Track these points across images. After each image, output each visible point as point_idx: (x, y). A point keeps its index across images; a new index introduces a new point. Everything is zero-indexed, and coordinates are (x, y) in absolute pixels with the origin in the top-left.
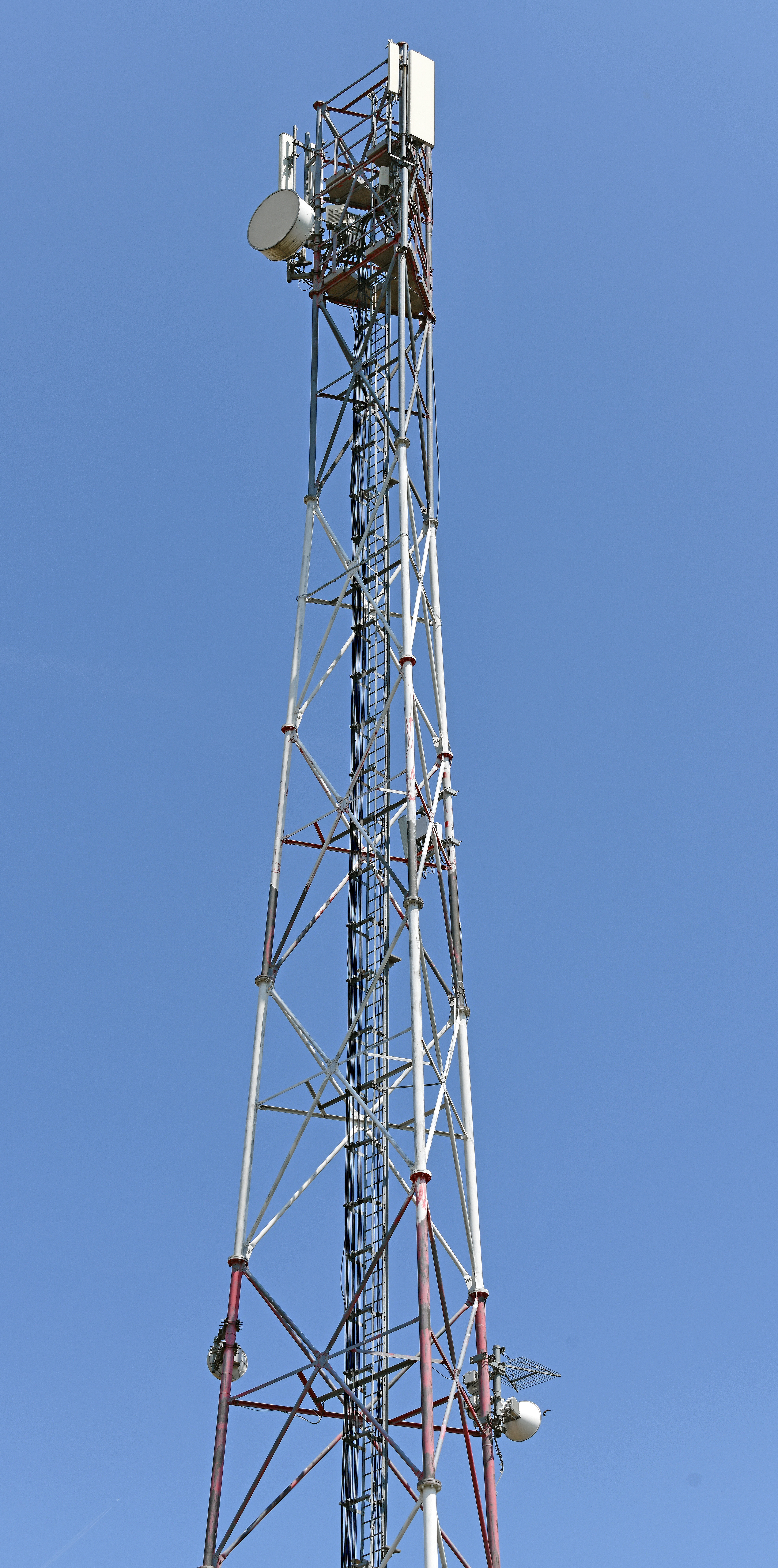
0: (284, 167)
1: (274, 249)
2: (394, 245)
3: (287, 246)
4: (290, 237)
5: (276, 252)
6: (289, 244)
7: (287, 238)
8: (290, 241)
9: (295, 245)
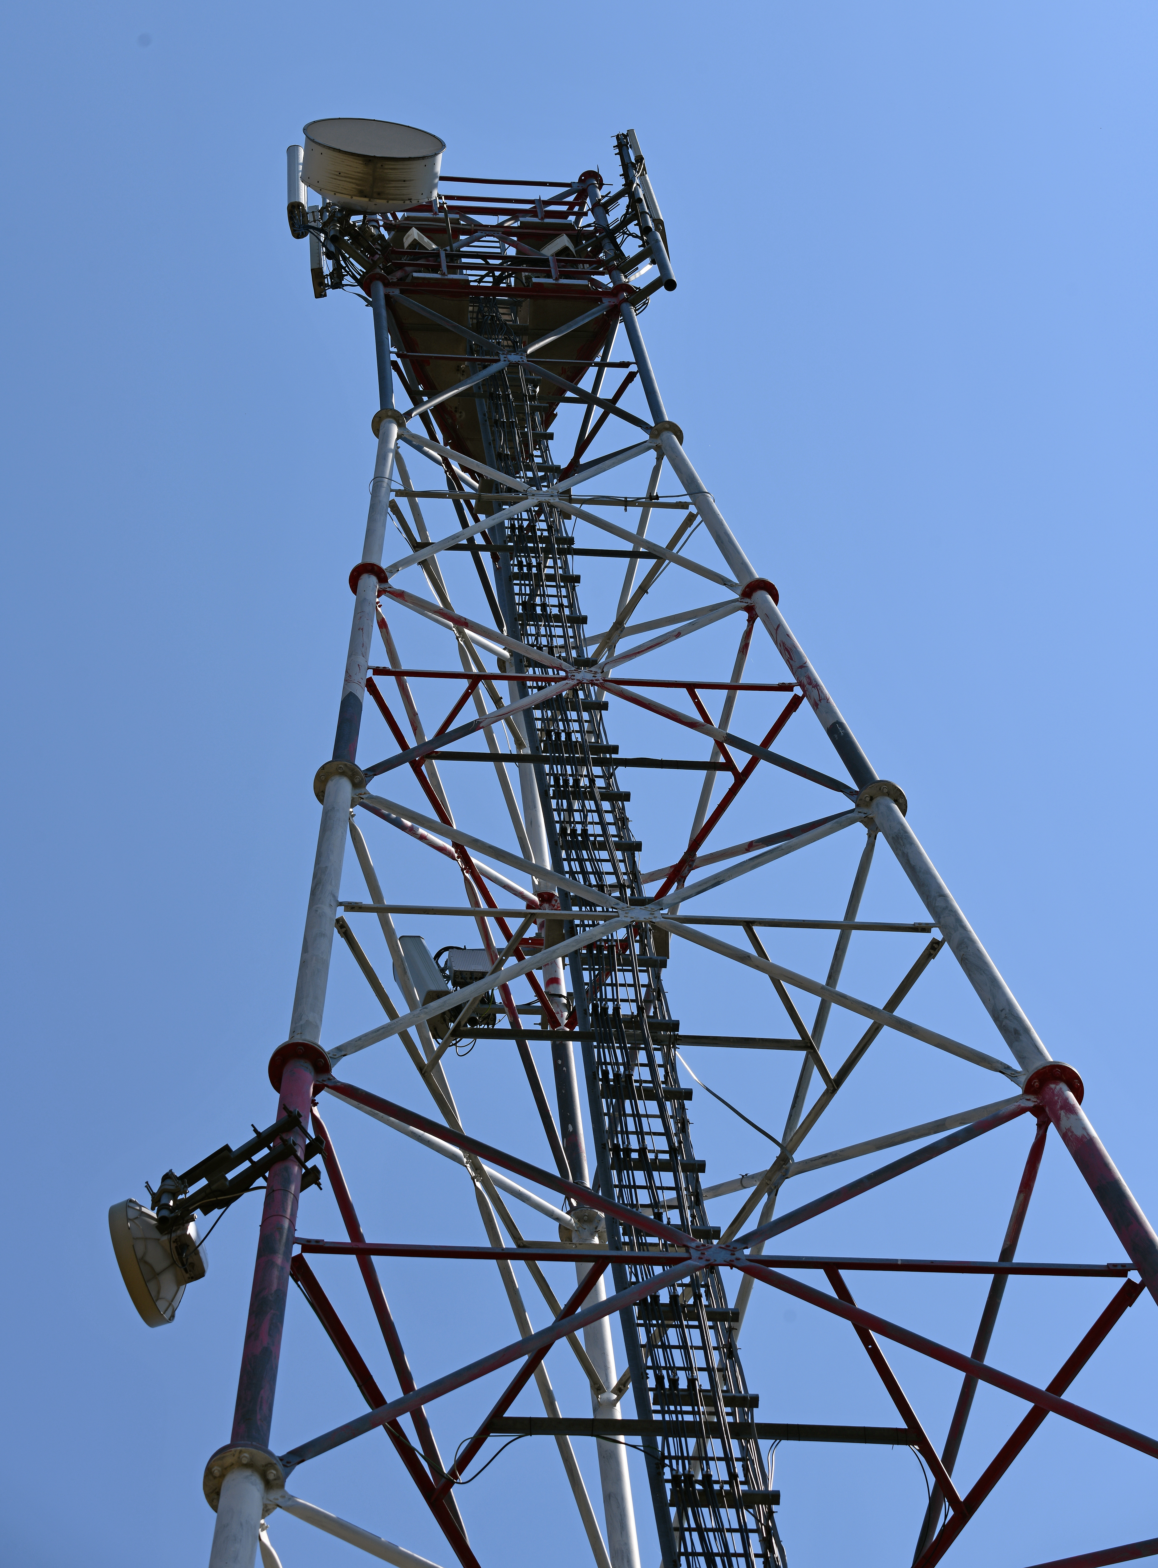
1: (365, 164)
2: (603, 299)
3: (390, 178)
4: (407, 168)
5: (362, 172)
6: (394, 178)
7: (404, 164)
8: (401, 173)
9: (401, 190)
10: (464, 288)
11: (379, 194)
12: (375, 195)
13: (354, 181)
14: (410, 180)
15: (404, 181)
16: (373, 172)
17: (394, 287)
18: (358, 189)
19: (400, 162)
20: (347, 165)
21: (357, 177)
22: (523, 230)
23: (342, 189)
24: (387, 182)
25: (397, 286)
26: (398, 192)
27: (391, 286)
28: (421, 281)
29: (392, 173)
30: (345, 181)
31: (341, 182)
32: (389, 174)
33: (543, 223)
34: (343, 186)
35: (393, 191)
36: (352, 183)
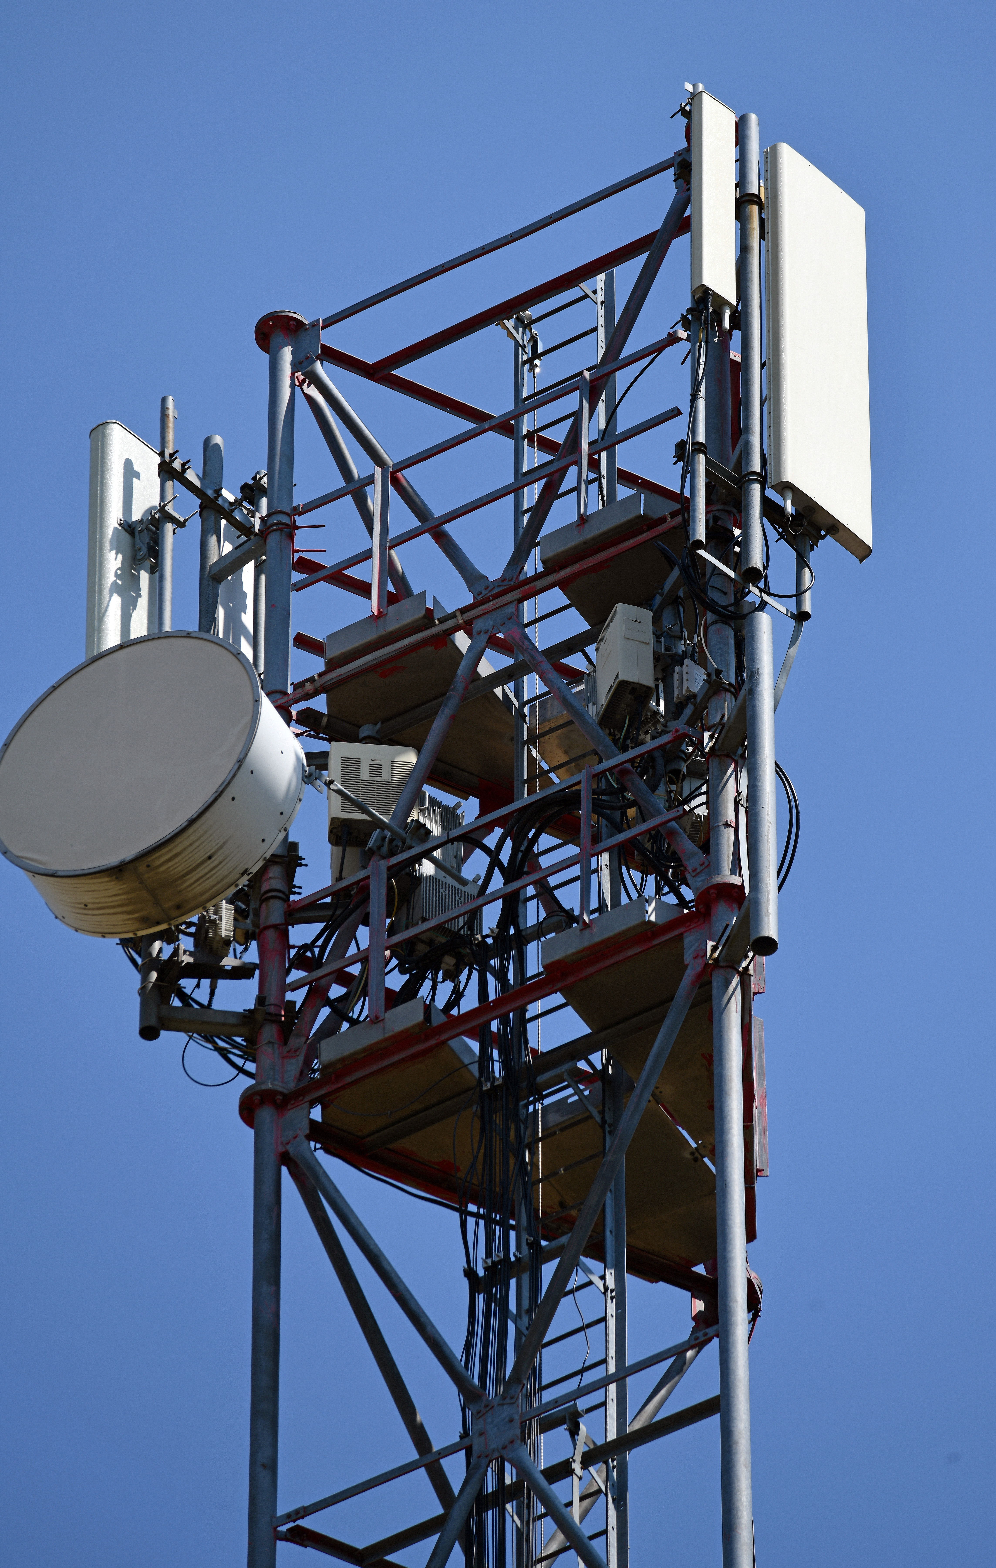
0: (113, 562)
1: (116, 878)
2: (685, 935)
3: (178, 874)
4: (201, 837)
5: (120, 892)
6: (187, 868)
7: (188, 837)
8: (194, 852)
9: (214, 874)
10: (427, 1038)
11: (178, 907)
12: (174, 913)
14: (221, 847)
15: (210, 858)
16: (140, 884)
17: (298, 1104)
18: (136, 919)
19: (179, 840)
20: (88, 891)
21: (120, 902)
22: (555, 576)
23: (109, 927)
24: (179, 882)
25: (301, 1098)
26: (212, 881)
27: (293, 1102)
28: (339, 1066)
29: (176, 863)
30: (103, 914)
31: (99, 917)
32: (172, 868)
33: (585, 543)
34: (107, 921)
35: (201, 887)
36: (118, 913)
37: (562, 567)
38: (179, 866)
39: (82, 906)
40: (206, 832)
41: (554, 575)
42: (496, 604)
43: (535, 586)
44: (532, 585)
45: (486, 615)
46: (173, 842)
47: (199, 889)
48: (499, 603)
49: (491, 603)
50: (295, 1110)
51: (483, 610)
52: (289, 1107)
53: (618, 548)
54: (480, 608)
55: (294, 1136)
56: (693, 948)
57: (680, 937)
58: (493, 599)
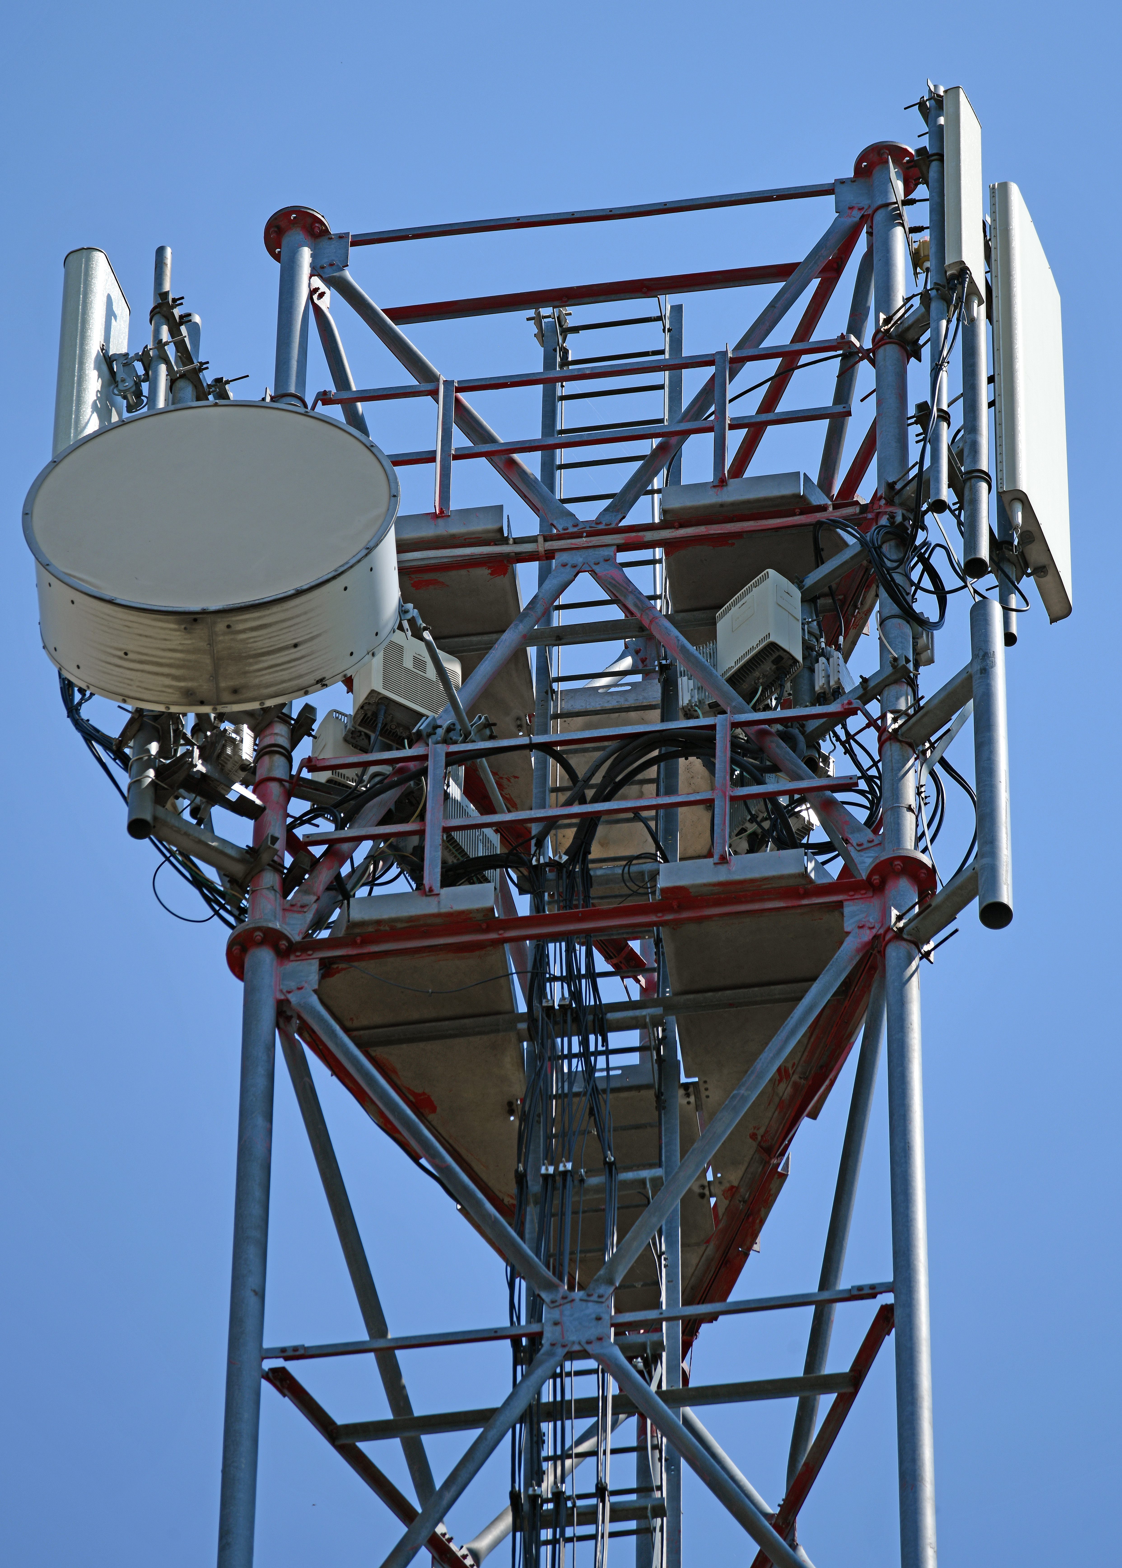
0: (94, 382)
1: (185, 629)
2: (845, 903)
3: (255, 650)
4: (298, 616)
5: (180, 648)
6: (268, 647)
7: (287, 610)
8: (284, 631)
9: (291, 667)
10: (488, 930)
11: (235, 691)
12: (226, 696)
13: (166, 670)
14: (312, 639)
15: (296, 646)
16: (209, 646)
17: (305, 958)
18: (181, 688)
19: (275, 609)
20: (140, 635)
21: (172, 661)
22: (673, 532)
23: (140, 689)
24: (251, 660)
25: (310, 952)
26: (285, 675)
27: (298, 954)
28: (371, 929)
29: (259, 636)
30: (142, 671)
31: (134, 673)
32: (252, 640)
33: (722, 505)
34: (141, 682)
35: (271, 676)
36: (162, 675)
37: (682, 526)
38: (262, 641)
39: (121, 654)
40: (305, 613)
41: (670, 531)
42: (590, 542)
43: (645, 536)
44: (641, 534)
45: (574, 552)
46: (269, 609)
47: (268, 678)
48: (594, 542)
49: (584, 539)
50: (299, 963)
51: (572, 544)
52: (292, 957)
53: (759, 524)
54: (569, 541)
55: (299, 987)
56: (857, 918)
57: (840, 905)
58: (587, 536)
